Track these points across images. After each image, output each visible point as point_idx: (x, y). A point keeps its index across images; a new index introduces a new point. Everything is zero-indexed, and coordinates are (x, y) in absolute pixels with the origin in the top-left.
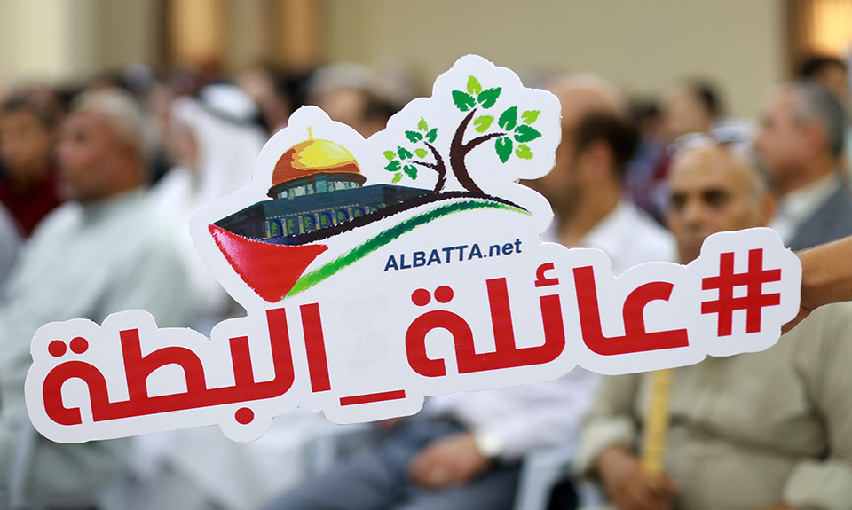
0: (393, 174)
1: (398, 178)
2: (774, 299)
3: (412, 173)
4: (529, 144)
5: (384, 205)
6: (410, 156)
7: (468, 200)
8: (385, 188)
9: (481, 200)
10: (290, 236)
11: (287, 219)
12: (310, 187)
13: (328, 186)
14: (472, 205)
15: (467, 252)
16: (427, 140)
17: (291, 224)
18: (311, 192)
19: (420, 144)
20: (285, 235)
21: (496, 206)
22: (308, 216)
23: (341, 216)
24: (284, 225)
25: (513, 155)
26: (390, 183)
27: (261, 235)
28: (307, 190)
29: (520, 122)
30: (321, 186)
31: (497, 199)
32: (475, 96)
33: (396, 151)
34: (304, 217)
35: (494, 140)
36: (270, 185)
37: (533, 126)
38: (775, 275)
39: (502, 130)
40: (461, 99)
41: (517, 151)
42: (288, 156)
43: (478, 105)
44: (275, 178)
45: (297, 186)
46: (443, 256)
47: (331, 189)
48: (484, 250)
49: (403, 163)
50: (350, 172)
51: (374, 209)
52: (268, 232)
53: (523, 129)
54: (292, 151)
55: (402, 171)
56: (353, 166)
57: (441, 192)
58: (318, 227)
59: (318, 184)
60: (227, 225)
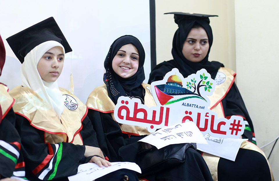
2: (240, 130)
3: (191, 88)
4: (210, 89)
6: (191, 84)
7: (198, 96)
8: (185, 89)
9: (200, 97)
10: (168, 93)
11: (168, 89)
12: (173, 84)
14: (198, 97)
15: (196, 106)
17: (169, 91)
18: (173, 85)
19: (193, 83)
21: (202, 99)
23: (177, 92)
25: (207, 90)
29: (209, 84)
31: (203, 98)
32: (204, 77)
33: (189, 83)
34: (171, 90)
35: (205, 86)
36: (167, 82)
37: (211, 86)
38: (241, 126)
40: (201, 77)
42: (171, 77)
43: (204, 79)
44: (168, 80)
45: (171, 83)
46: (192, 105)
47: (177, 86)
48: (199, 107)
49: (190, 85)
51: (183, 93)
52: (164, 91)
53: (209, 86)
54: (172, 76)
55: (189, 87)
56: (181, 83)
58: (173, 93)
59: (175, 84)
60: (158, 87)
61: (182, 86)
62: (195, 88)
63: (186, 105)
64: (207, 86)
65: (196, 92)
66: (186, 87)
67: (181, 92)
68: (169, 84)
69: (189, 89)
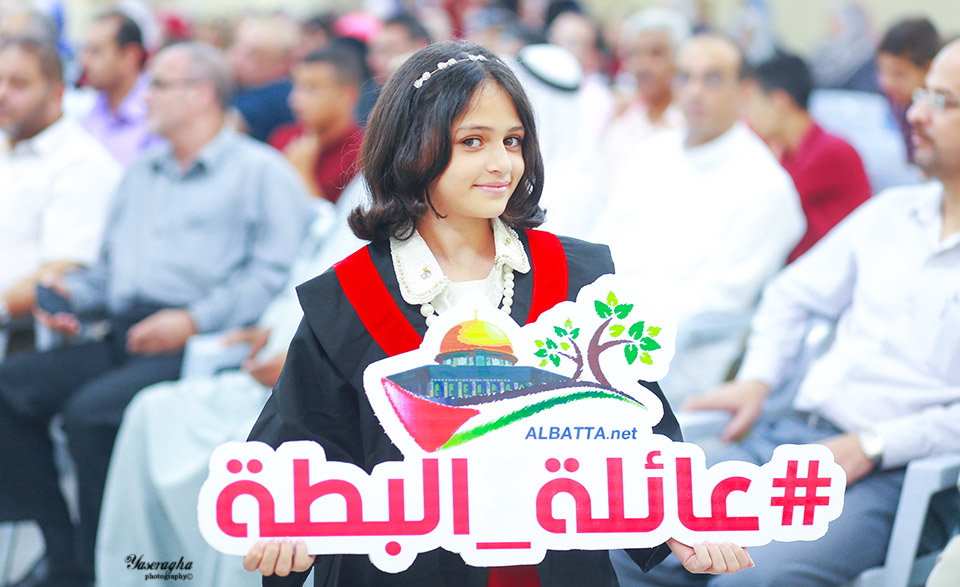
0: (540, 359)
1: (544, 363)
2: (824, 501)
3: (556, 362)
4: (651, 353)
5: (531, 384)
6: (556, 347)
7: (599, 390)
8: (533, 370)
9: (609, 392)
10: (449, 398)
11: (449, 383)
12: (471, 359)
13: (486, 361)
14: (601, 395)
15: (593, 433)
16: (571, 336)
17: (451, 388)
18: (472, 364)
19: (565, 339)
20: (446, 396)
21: (621, 399)
22: (466, 383)
23: (494, 387)
24: (446, 388)
25: (637, 360)
26: (537, 366)
27: (425, 393)
28: (468, 362)
29: (645, 334)
30: (480, 361)
31: (621, 393)
32: (613, 308)
33: (545, 341)
34: (463, 383)
35: (623, 345)
36: (438, 352)
37: (655, 339)
38: (827, 482)
39: (632, 339)
40: (601, 308)
41: (641, 357)
42: (455, 331)
43: (614, 316)
44: (442, 347)
45: (459, 356)
46: (574, 433)
47: (488, 364)
48: (608, 434)
49: (550, 352)
50: (505, 352)
51: (522, 386)
52: (432, 392)
53: (647, 340)
54: (459, 327)
55: (547, 358)
56: (509, 348)
57: (578, 380)
58: (474, 394)
59: (478, 358)
60: (397, 380)
61: (515, 360)
62: (579, 361)
63: (546, 433)
64: (637, 343)
65: (587, 375)
66: (536, 363)
67: (512, 387)
68: (449, 362)
69: (550, 367)
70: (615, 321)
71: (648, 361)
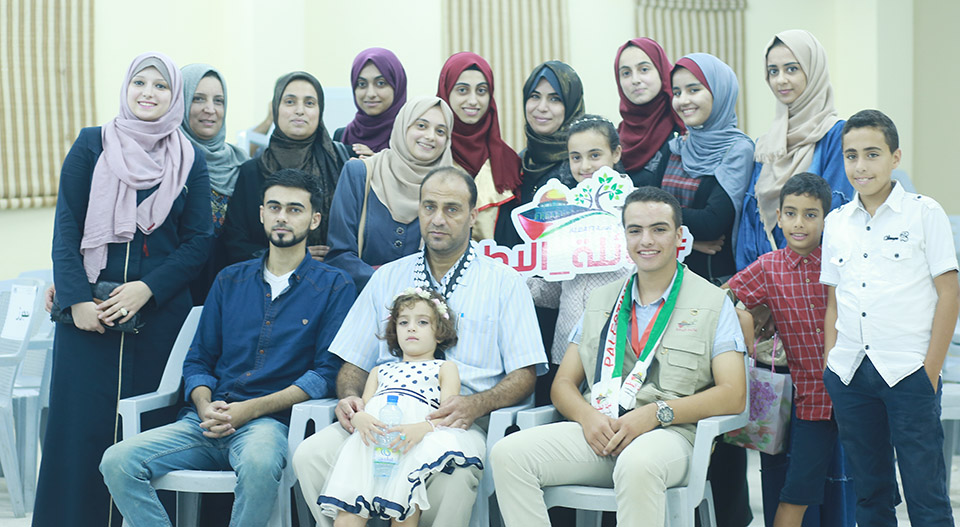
0: (577, 202)
3: (583, 202)
4: (619, 195)
5: (573, 211)
6: (583, 197)
8: (574, 206)
9: (603, 212)
10: (542, 219)
11: (542, 214)
13: (556, 204)
14: (599, 213)
16: (589, 192)
17: (543, 216)
18: (551, 206)
19: (586, 193)
20: (540, 219)
22: (549, 213)
24: (541, 216)
25: (614, 198)
27: (533, 218)
29: (617, 188)
32: (606, 178)
33: (579, 195)
34: (547, 213)
36: (540, 202)
37: (621, 190)
39: (612, 190)
40: (601, 180)
45: (547, 203)
50: (564, 200)
51: (569, 212)
52: (535, 218)
54: (547, 193)
57: (591, 209)
58: (551, 217)
59: (553, 203)
60: (523, 214)
62: (591, 201)
63: (577, 230)
64: (614, 192)
65: (594, 206)
66: (575, 203)
68: (542, 206)
69: (580, 205)
70: (605, 183)
71: (617, 198)
